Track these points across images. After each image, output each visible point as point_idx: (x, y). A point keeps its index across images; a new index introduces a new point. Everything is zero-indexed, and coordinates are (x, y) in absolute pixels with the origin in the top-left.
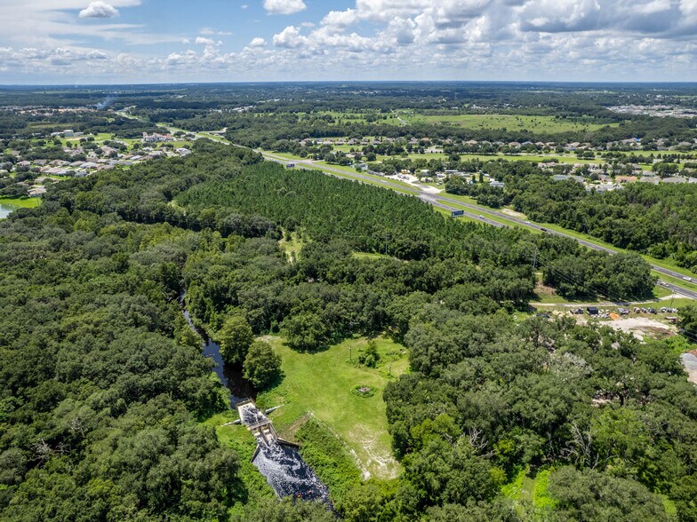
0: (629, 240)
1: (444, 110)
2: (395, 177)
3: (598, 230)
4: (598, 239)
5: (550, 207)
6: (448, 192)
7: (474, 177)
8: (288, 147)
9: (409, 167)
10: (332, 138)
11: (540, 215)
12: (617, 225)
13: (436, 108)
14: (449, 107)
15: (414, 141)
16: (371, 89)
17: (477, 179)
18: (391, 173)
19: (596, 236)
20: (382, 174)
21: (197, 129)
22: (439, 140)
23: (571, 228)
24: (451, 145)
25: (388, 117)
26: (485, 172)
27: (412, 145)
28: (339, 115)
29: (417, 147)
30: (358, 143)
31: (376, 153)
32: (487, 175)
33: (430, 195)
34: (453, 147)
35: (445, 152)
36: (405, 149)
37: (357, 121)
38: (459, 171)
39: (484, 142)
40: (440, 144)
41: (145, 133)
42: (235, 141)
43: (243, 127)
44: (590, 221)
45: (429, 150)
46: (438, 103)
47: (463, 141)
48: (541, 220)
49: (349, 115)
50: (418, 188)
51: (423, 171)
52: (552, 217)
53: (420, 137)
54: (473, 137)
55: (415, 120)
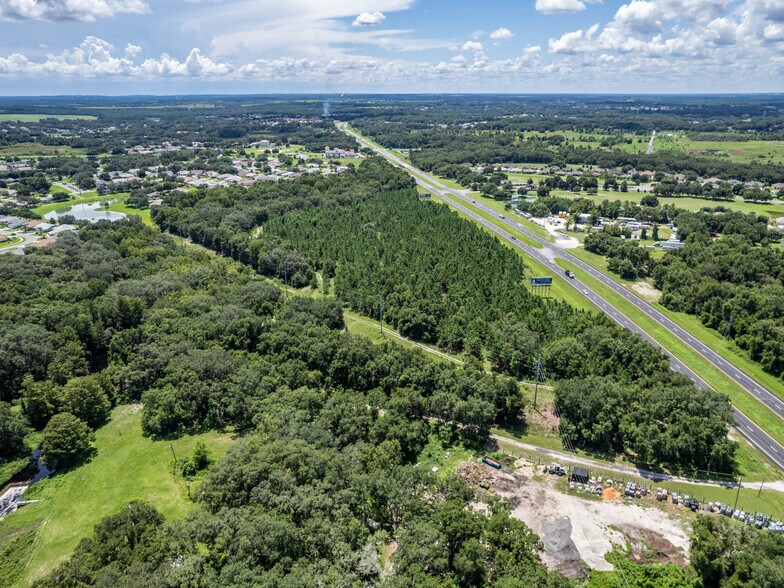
1: (731, 133)
2: (542, 221)
3: (748, 339)
4: (743, 352)
5: (696, 290)
6: (587, 249)
7: (644, 232)
8: (454, 173)
9: (570, 210)
10: (527, 165)
11: (677, 298)
12: (775, 336)
13: (722, 131)
14: (743, 130)
15: (633, 172)
17: (649, 233)
18: (541, 216)
19: (744, 346)
20: (529, 215)
21: (391, 145)
22: (666, 174)
23: (715, 326)
24: (675, 183)
25: (635, 141)
26: (675, 225)
27: (622, 179)
28: (576, 135)
29: (620, 182)
30: (552, 173)
31: (555, 186)
32: (675, 229)
33: (556, 250)
34: (668, 187)
35: (656, 191)
36: (601, 183)
37: (585, 145)
38: (638, 221)
39: (730, 182)
40: (659, 180)
41: (327, 148)
42: (414, 163)
43: (442, 146)
44: (742, 321)
45: (637, 188)
46: (732, 125)
47: (699, 179)
48: (676, 307)
49: (588, 136)
50: (553, 239)
51: (582, 215)
52: (694, 306)
53: (643, 170)
54: (719, 173)
55: (668, 146)
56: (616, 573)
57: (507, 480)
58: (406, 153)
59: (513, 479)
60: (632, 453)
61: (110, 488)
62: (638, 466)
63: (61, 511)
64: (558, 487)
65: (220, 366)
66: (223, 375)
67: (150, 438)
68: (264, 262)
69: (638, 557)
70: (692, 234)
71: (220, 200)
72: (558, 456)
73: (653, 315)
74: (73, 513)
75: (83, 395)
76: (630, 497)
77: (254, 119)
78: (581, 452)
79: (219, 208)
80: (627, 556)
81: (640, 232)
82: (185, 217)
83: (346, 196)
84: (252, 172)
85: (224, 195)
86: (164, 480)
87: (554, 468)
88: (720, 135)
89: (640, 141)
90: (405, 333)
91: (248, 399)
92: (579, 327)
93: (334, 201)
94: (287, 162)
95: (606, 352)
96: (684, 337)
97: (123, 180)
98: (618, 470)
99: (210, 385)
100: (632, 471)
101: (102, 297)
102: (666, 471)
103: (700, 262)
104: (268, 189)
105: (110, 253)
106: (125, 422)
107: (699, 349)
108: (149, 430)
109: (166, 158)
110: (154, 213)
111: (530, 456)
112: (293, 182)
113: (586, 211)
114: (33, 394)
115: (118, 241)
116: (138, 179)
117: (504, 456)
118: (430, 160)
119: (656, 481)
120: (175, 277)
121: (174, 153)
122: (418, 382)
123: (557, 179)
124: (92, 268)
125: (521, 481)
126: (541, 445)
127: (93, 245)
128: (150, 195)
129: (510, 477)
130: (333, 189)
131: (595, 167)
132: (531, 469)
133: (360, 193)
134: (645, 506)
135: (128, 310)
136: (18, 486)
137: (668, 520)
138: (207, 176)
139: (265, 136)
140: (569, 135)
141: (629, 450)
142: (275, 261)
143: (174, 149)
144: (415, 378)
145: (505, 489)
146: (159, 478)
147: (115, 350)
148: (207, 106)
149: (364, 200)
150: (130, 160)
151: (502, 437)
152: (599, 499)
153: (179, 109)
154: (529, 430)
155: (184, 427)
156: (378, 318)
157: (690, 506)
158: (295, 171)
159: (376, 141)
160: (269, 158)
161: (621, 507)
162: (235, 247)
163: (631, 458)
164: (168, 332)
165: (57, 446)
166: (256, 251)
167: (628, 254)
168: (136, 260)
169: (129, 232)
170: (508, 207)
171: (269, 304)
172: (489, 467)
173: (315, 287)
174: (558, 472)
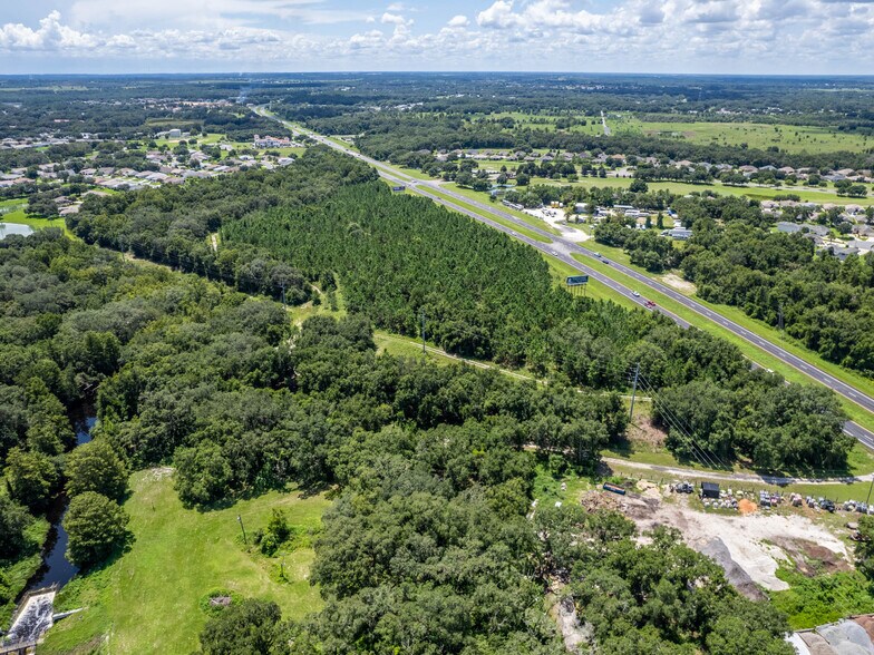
0: (846, 351)
1: (676, 114)
2: (537, 212)
3: (800, 327)
4: (797, 342)
5: (734, 280)
6: (598, 241)
7: (649, 219)
8: (418, 162)
9: (562, 199)
10: (490, 150)
11: (716, 290)
12: (832, 322)
13: (665, 111)
14: (685, 111)
15: (604, 157)
16: (592, 84)
17: (654, 222)
18: (533, 207)
19: (796, 335)
20: (520, 206)
21: (329, 132)
22: (638, 158)
23: (760, 317)
24: (651, 166)
25: (589, 122)
26: (674, 212)
27: (595, 163)
28: (526, 117)
29: (597, 167)
30: (521, 159)
31: (533, 173)
32: (675, 216)
33: (567, 244)
34: (648, 171)
35: (636, 176)
36: (579, 169)
37: (542, 127)
38: (635, 208)
39: (701, 164)
40: (634, 164)
41: (256, 136)
42: (363, 151)
43: (386, 131)
44: (791, 310)
45: (614, 173)
46: (672, 105)
47: (672, 162)
48: (716, 299)
49: (538, 118)
50: (558, 232)
51: (578, 205)
52: (734, 296)
53: (612, 153)
54: (688, 156)
55: (623, 128)
56: (794, 590)
57: (638, 506)
58: (349, 139)
59: (644, 504)
60: (746, 459)
61: (172, 580)
62: (759, 472)
63: (123, 620)
64: (693, 506)
65: (267, 411)
66: (271, 422)
67: (195, 509)
68: (244, 276)
69: (805, 570)
70: (698, 221)
71: (155, 203)
72: (678, 473)
73: (697, 308)
74: (139, 620)
75: (98, 466)
76: (767, 507)
77: (147, 104)
78: (696, 464)
79: (157, 214)
80: (794, 571)
81: (643, 220)
82: (119, 226)
83: (306, 191)
84: (176, 167)
85: (159, 198)
86: (239, 560)
87: (681, 486)
88: (666, 115)
89: (593, 123)
90: (452, 351)
91: (320, 449)
92: (644, 328)
93: (295, 199)
94: (215, 155)
95: (683, 353)
96: (739, 331)
97: (10, 183)
98: (742, 480)
99: (259, 435)
100: (754, 479)
101: (59, 334)
102: (786, 474)
103: (724, 250)
104: (210, 188)
105: (43, 277)
106: (152, 493)
107: (757, 341)
108: (189, 500)
109: (56, 153)
110: (72, 223)
111: (650, 476)
112: (236, 178)
113: (580, 200)
114: (23, 471)
115: (46, 260)
116: (29, 180)
117: (623, 479)
118: (383, 147)
119: (783, 485)
120: (145, 303)
121: (65, 147)
122: (507, 407)
123: (532, 166)
124: (27, 298)
125: (652, 505)
126: (655, 463)
127: (16, 268)
128: (56, 200)
129: (640, 502)
130: (288, 185)
131: (563, 152)
132: (657, 490)
133: (323, 188)
134: (785, 515)
135: (101, 349)
136: (40, 593)
137: (813, 526)
138: (121, 175)
139: (171, 123)
140: (517, 116)
141: (741, 456)
142: (258, 275)
143: (60, 142)
144: (503, 402)
145: (642, 517)
146: (232, 559)
147: (105, 403)
148: (80, 89)
149: (329, 196)
150: (7, 156)
151: (610, 459)
152: (740, 514)
153: (44, 92)
154: (635, 447)
155: (232, 491)
156: (413, 335)
157: (827, 508)
158: (231, 164)
159: (307, 127)
160: (191, 151)
161: (763, 519)
162: (199, 261)
163: (748, 466)
164: (169, 373)
165: (87, 536)
166: (228, 263)
167: (650, 245)
168: (81, 284)
169: (54, 248)
170: (493, 198)
171: (275, 327)
172: (613, 494)
173: (317, 302)
174: (686, 490)
